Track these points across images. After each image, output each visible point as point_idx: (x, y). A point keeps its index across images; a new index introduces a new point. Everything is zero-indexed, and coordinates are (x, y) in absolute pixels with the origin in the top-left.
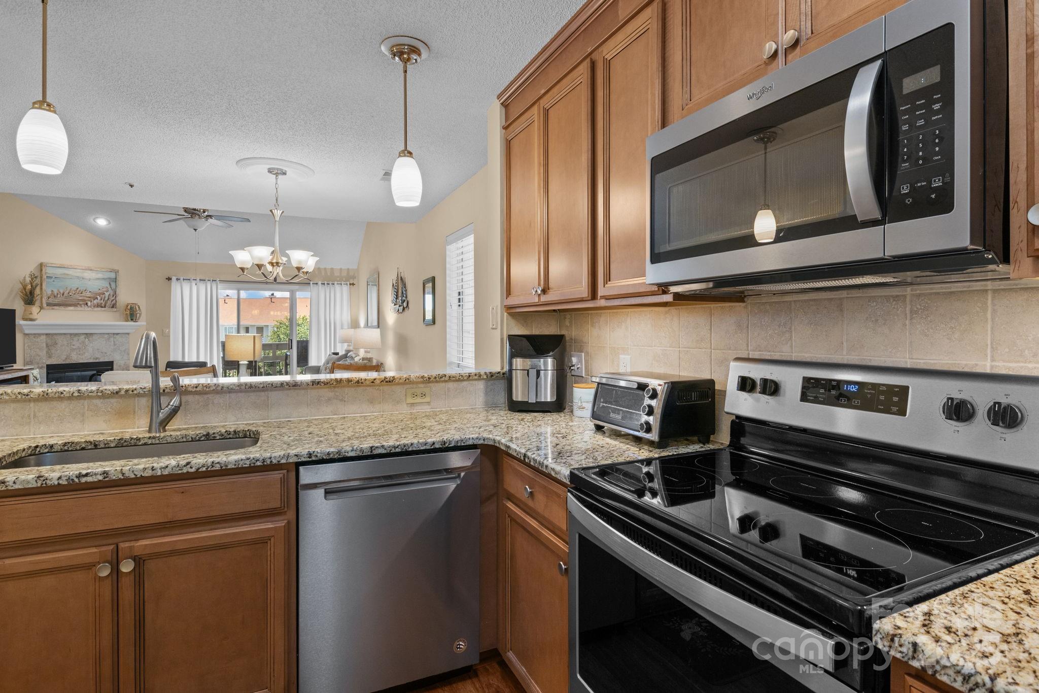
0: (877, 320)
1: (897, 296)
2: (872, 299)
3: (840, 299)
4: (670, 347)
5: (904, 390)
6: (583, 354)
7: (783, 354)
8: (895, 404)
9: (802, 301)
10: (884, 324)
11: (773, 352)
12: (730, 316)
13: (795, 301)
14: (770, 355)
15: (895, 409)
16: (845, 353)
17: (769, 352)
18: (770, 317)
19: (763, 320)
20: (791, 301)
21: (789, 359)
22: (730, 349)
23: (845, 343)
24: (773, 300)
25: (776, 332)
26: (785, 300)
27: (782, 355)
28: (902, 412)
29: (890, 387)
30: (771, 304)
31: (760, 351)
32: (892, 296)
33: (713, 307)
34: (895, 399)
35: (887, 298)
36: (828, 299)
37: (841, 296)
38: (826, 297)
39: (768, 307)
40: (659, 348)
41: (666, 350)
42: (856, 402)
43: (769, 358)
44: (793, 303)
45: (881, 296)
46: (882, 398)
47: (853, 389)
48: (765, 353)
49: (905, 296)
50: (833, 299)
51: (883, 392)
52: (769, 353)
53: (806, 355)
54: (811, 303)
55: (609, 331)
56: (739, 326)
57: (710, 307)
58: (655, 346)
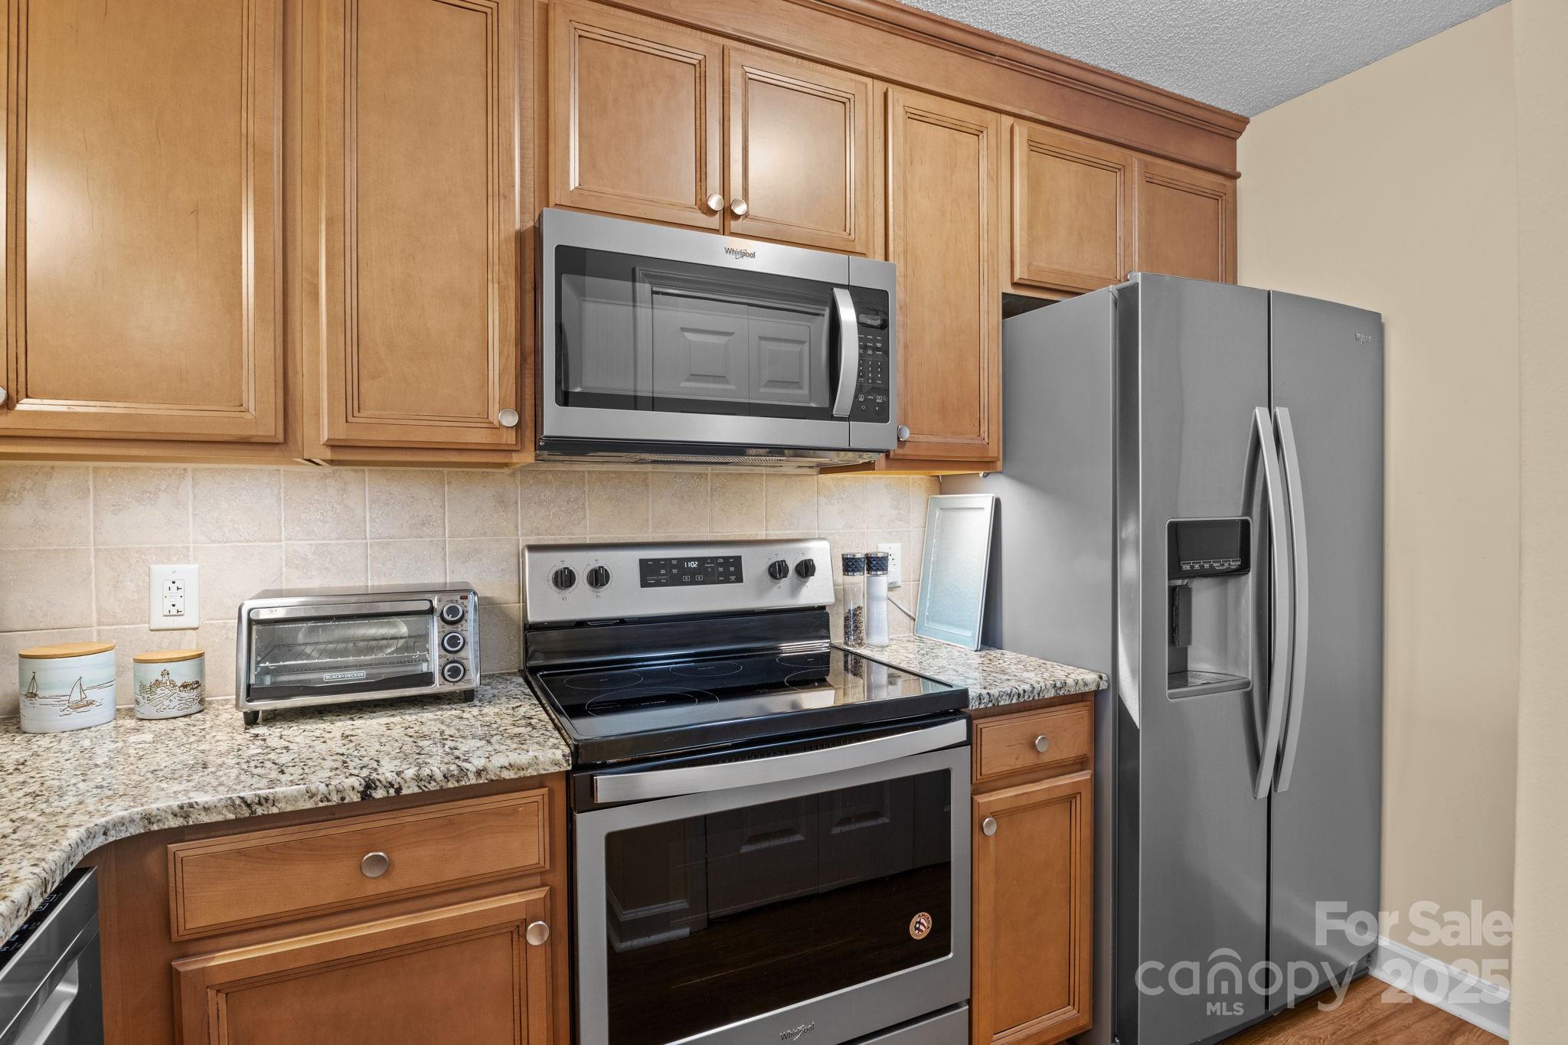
0: (682, 497)
1: (700, 474)
2: (677, 475)
3: (646, 473)
4: (338, 539)
5: (738, 559)
7: (573, 537)
8: (732, 574)
9: (599, 472)
10: (689, 501)
11: (560, 534)
12: (484, 487)
13: (589, 472)
14: (555, 539)
15: (733, 578)
16: (650, 531)
18: (554, 490)
19: (542, 494)
20: (584, 472)
21: (582, 542)
22: (485, 534)
23: (650, 522)
24: (558, 469)
25: (563, 509)
27: (573, 539)
28: (740, 580)
29: (726, 559)
30: (554, 473)
31: (538, 534)
32: (696, 474)
33: (448, 473)
34: (732, 569)
35: (692, 475)
36: (632, 472)
37: (646, 471)
38: (629, 470)
39: (550, 477)
40: (305, 542)
41: (326, 545)
42: (699, 578)
43: (553, 543)
44: (587, 475)
46: (721, 569)
47: (694, 565)
48: (546, 537)
49: (706, 475)
50: (636, 472)
51: (720, 565)
53: (606, 536)
54: (611, 475)
55: (95, 512)
56: (502, 502)
57: (442, 472)
58: (290, 539)
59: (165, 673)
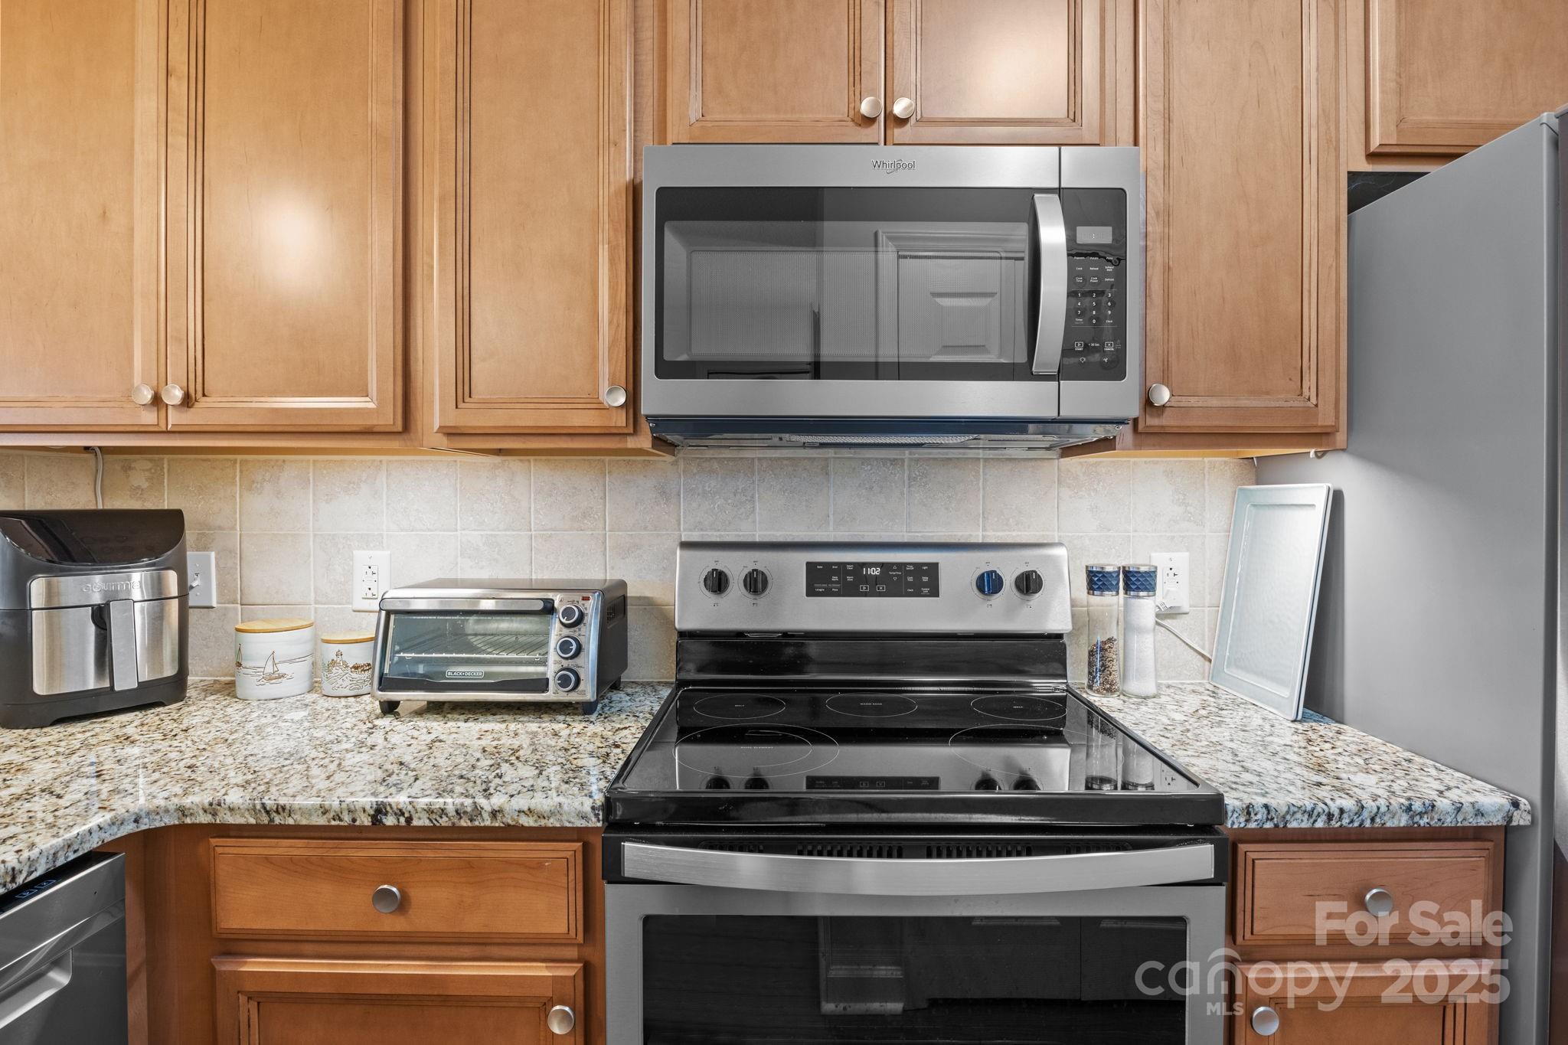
0: (871, 488)
1: (895, 459)
2: (865, 461)
3: (827, 459)
4: (505, 530)
5: (934, 567)
6: (213, 555)
7: (741, 533)
8: (925, 585)
9: (770, 459)
10: (880, 492)
11: (725, 530)
12: (645, 476)
13: (759, 459)
14: (721, 536)
15: (926, 590)
16: (831, 528)
17: (719, 530)
18: (719, 479)
19: (707, 484)
20: (753, 459)
21: (750, 539)
22: (645, 528)
23: (831, 517)
24: (724, 456)
25: (730, 501)
26: (742, 456)
27: (740, 536)
28: (935, 592)
29: (918, 566)
30: (720, 460)
31: (702, 530)
32: (890, 460)
33: (609, 461)
34: (925, 579)
35: (884, 461)
36: (810, 459)
37: (827, 456)
38: (806, 456)
39: (716, 465)
40: (477, 533)
41: (495, 536)
42: (882, 588)
43: (718, 540)
44: (756, 461)
45: (876, 459)
46: (910, 579)
47: (875, 572)
48: (710, 533)
49: (903, 460)
50: (815, 458)
51: (910, 573)
52: (719, 533)
53: (778, 533)
54: (785, 462)
55: (314, 501)
56: (663, 493)
57: (603, 461)
58: (464, 529)
59: (339, 654)
